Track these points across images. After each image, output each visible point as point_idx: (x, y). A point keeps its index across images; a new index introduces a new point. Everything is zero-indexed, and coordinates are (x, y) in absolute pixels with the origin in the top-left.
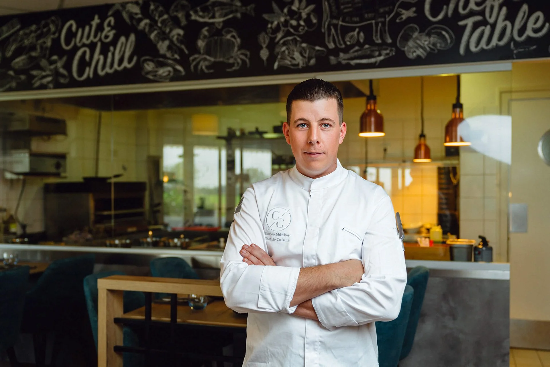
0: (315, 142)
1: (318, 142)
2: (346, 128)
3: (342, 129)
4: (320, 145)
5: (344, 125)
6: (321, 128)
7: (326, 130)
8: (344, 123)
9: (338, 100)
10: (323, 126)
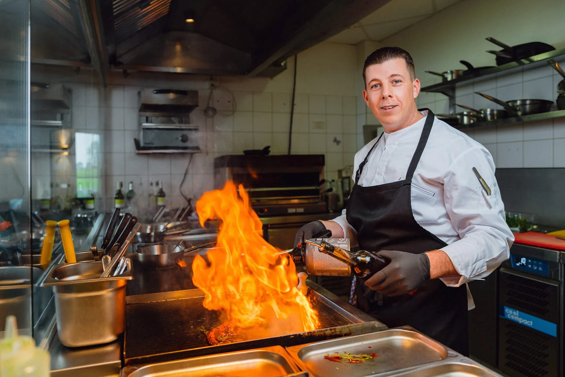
0: (387, 96)
1: (390, 96)
2: (420, 84)
3: (415, 85)
4: (393, 99)
5: (417, 81)
6: (393, 84)
7: (397, 85)
8: (417, 79)
9: (406, 60)
10: (394, 83)
